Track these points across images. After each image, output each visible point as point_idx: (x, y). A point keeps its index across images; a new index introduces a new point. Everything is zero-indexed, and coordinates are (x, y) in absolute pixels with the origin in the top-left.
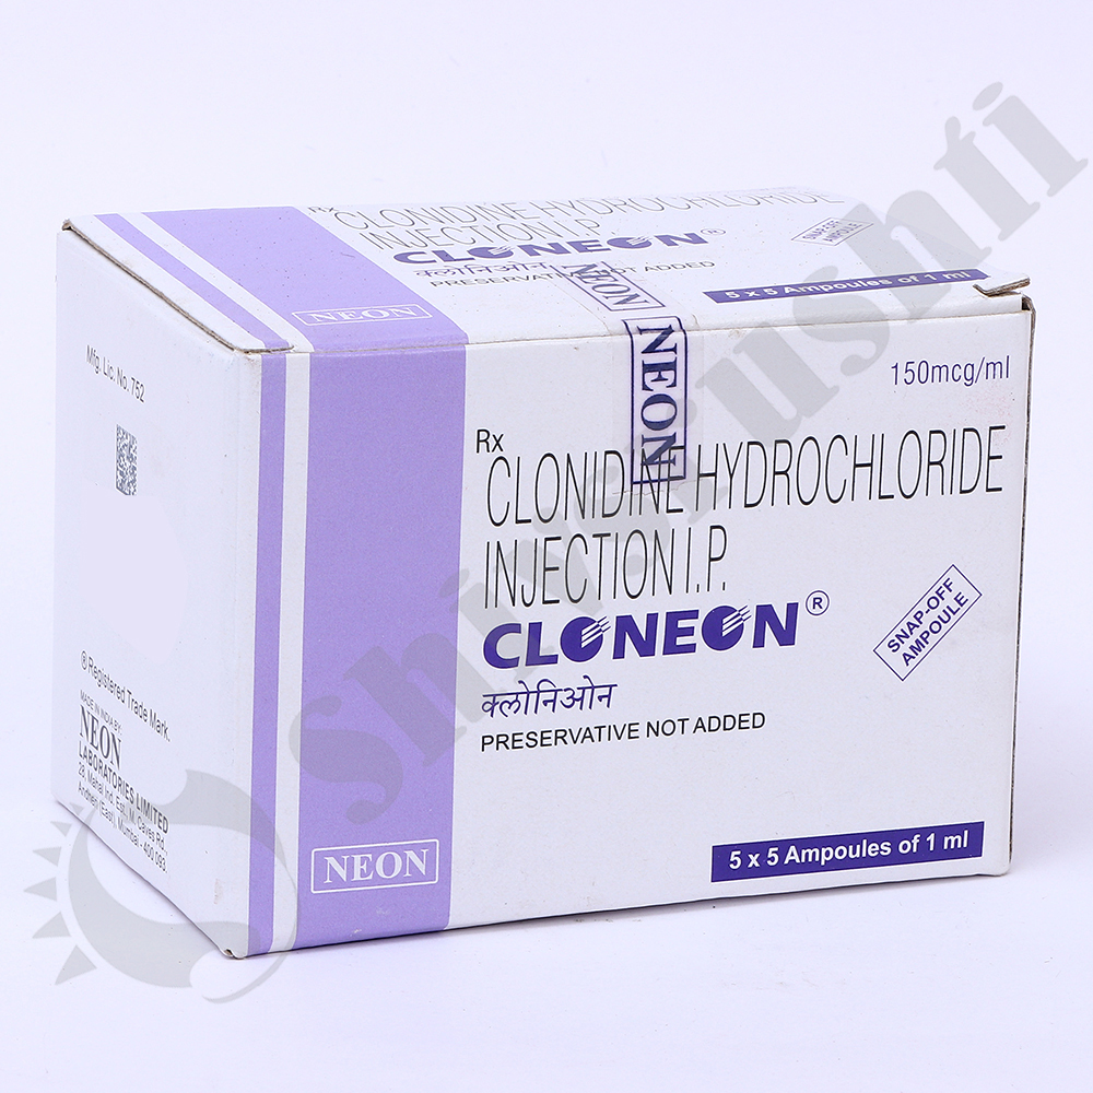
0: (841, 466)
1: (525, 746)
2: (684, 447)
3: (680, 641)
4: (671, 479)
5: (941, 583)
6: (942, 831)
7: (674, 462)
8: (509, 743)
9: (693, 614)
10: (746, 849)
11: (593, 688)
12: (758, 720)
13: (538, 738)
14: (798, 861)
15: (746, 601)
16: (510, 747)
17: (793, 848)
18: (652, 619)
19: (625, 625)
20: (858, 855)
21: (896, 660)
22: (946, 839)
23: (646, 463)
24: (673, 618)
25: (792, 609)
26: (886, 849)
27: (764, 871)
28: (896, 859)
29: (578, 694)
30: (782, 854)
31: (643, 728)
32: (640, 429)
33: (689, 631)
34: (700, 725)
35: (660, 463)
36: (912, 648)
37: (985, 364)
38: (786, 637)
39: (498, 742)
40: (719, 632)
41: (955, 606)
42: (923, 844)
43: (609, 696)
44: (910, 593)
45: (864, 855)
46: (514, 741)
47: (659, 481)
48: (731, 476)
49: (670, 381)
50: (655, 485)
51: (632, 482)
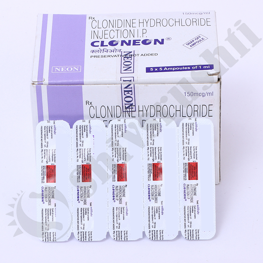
2: (135, 106)
4: (132, 111)
7: (133, 108)
23: (126, 108)
32: (124, 102)
35: (129, 108)
37: (207, 93)
47: (129, 111)
48: (147, 111)
49: (131, 94)
50: (129, 112)
51: (123, 112)
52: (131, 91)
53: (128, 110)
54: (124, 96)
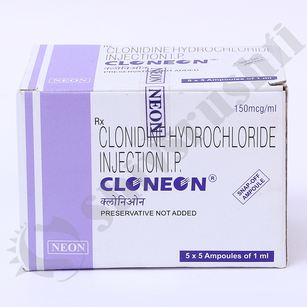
0: (218, 136)
1: (115, 215)
2: (165, 127)
3: (166, 187)
4: (160, 137)
5: (255, 175)
6: (259, 253)
7: (161, 131)
8: (110, 214)
9: (171, 179)
10: (191, 253)
11: (137, 199)
12: (194, 213)
13: (120, 213)
14: (209, 258)
15: (188, 175)
16: (111, 215)
17: (207, 254)
18: (156, 179)
19: (147, 180)
20: (230, 258)
21: (241, 198)
22: (261, 255)
23: (152, 131)
24: (163, 179)
25: (204, 180)
26: (240, 257)
27: (197, 260)
28: (243, 260)
29: (132, 201)
30: (204, 255)
31: (155, 213)
33: (170, 184)
34: (174, 213)
35: (157, 131)
36: (246, 194)
37: (267, 107)
38: (202, 188)
39: (106, 213)
40: (179, 184)
41: (260, 182)
42: (253, 256)
43: (143, 202)
44: (244, 177)
45: (232, 258)
46: (112, 213)
48: (181, 137)
49: (159, 107)
50: (156, 138)
51: (148, 137)
52: (159, 102)
53: (155, 134)
54: (149, 111)
